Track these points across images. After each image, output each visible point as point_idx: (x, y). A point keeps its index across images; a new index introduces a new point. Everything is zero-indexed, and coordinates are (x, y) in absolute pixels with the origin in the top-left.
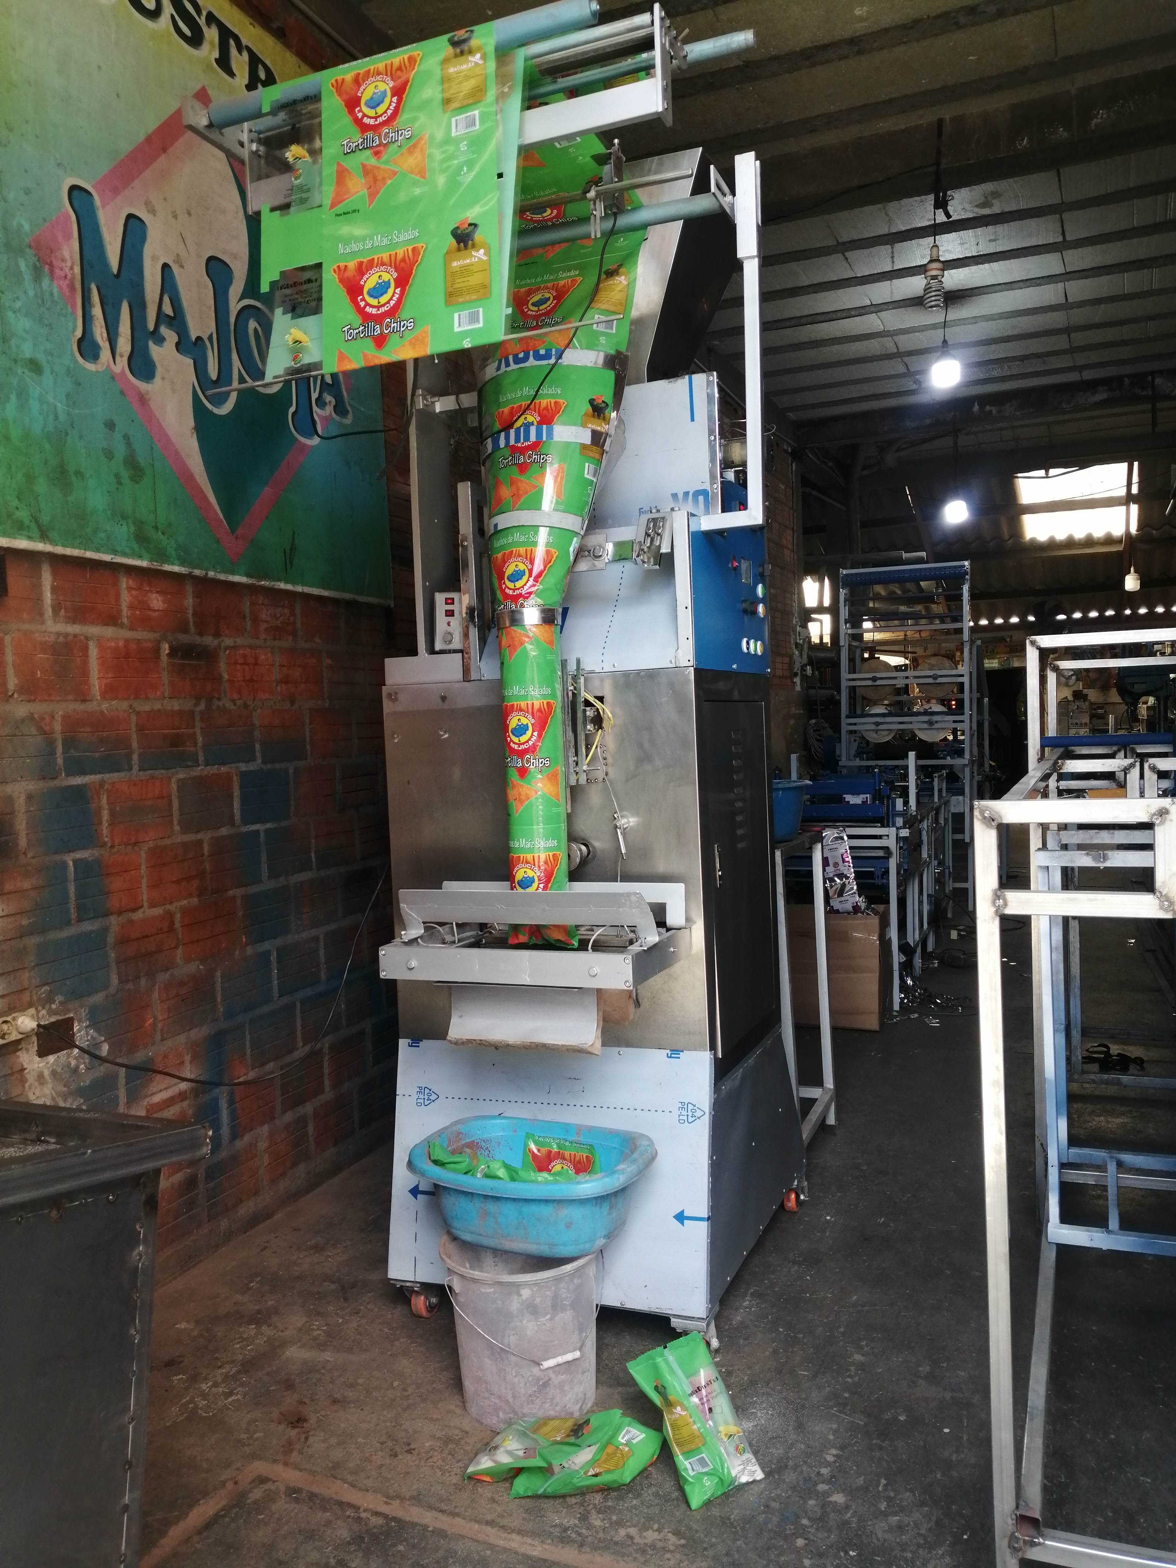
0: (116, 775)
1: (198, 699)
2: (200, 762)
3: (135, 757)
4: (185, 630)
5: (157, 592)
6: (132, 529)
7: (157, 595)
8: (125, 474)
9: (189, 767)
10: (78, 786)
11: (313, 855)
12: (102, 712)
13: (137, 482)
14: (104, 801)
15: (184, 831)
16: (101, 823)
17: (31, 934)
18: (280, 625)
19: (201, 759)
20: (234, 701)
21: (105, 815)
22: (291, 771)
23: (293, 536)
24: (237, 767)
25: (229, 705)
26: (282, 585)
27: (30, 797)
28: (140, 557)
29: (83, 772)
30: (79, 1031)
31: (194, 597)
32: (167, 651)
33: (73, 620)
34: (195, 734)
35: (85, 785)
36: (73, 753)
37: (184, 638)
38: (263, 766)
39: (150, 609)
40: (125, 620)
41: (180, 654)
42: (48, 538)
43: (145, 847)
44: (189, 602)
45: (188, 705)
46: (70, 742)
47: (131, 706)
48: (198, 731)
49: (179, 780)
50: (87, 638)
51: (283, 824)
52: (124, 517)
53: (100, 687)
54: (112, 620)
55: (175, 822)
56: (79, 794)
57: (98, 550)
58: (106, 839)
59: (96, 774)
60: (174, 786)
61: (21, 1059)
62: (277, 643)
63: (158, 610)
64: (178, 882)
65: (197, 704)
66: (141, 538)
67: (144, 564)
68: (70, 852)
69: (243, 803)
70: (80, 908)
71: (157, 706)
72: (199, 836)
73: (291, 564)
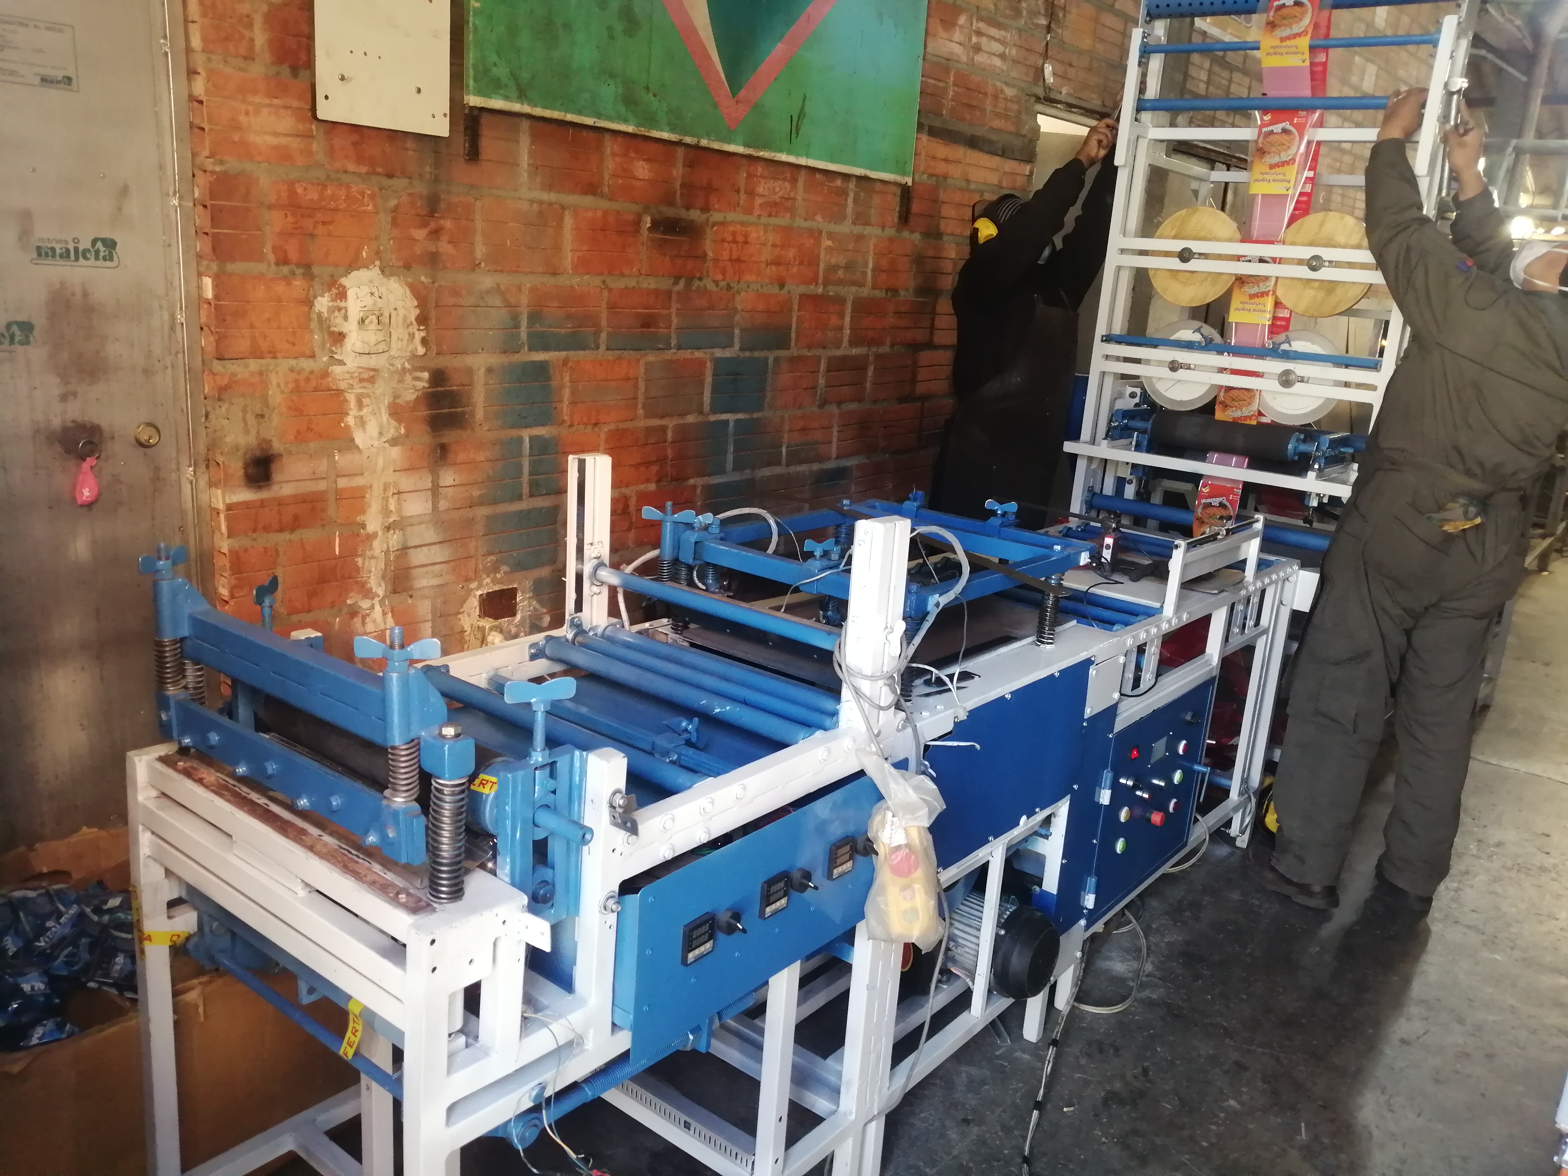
0: (582, 353)
1: (677, 279)
2: (672, 345)
3: (603, 335)
4: (671, 203)
5: (644, 160)
6: (620, 90)
7: (644, 163)
8: (619, 27)
9: (660, 349)
10: (541, 362)
11: (784, 450)
12: (572, 287)
13: (631, 36)
14: (567, 379)
15: (647, 416)
16: (561, 401)
17: (482, 504)
18: (778, 200)
19: (673, 343)
20: (716, 283)
21: (567, 394)
22: (771, 360)
23: (804, 100)
24: (712, 354)
25: (711, 286)
26: (784, 157)
27: (490, 370)
28: (626, 121)
29: (546, 348)
30: (522, 601)
31: (684, 166)
32: (649, 225)
33: (550, 187)
34: (670, 315)
35: (546, 362)
36: (538, 328)
37: (669, 212)
38: (741, 354)
39: (635, 178)
40: (606, 189)
41: (662, 228)
42: (526, 97)
43: (606, 429)
44: (678, 172)
45: (665, 284)
46: (534, 317)
47: (604, 282)
48: (673, 311)
49: (647, 364)
50: (563, 208)
51: (755, 415)
52: (612, 76)
53: (572, 260)
54: (591, 189)
55: (640, 406)
56: (541, 370)
57: (580, 112)
58: (566, 418)
59: (559, 351)
60: (642, 369)
61: (462, 622)
62: (774, 221)
63: (643, 180)
64: (637, 466)
65: (676, 283)
66: (629, 100)
67: (630, 129)
68: (527, 427)
69: (714, 391)
70: (533, 485)
71: (632, 283)
72: (664, 422)
73: (797, 133)
